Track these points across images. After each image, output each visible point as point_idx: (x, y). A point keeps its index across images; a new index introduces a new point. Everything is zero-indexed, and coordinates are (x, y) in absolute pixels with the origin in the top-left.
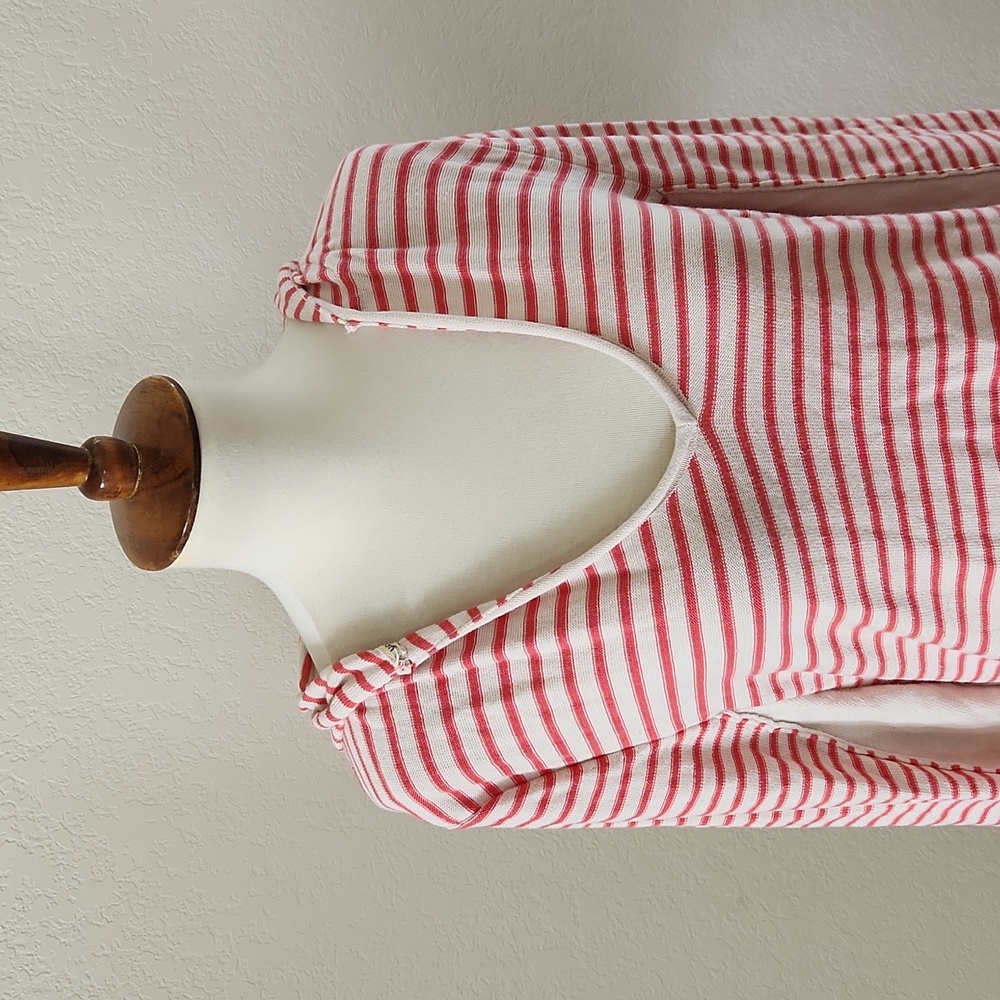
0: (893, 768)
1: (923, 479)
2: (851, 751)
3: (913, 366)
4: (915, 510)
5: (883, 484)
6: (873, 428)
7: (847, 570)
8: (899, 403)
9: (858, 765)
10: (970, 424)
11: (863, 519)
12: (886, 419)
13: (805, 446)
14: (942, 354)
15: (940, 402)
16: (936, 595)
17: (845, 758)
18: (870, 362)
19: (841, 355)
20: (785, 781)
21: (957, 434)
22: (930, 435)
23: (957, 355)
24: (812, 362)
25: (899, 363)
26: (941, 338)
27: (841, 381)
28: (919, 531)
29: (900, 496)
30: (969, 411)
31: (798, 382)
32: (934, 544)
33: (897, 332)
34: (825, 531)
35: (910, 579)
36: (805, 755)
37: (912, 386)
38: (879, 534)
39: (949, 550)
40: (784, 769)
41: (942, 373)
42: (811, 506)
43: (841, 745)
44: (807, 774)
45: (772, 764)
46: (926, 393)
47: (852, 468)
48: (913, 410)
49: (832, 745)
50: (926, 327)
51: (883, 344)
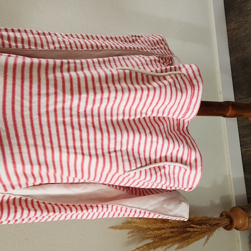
0: (49, 206)
1: (50, 131)
2: (38, 202)
3: (48, 100)
4: (47, 139)
5: (38, 132)
6: (36, 117)
7: (25, 156)
8: (43, 110)
9: (39, 206)
10: (64, 117)
11: (31, 141)
12: (39, 114)
13: (14, 121)
14: (56, 98)
15: (55, 110)
16: (53, 162)
17: (36, 204)
18: (35, 99)
19: (26, 96)
20: (16, 212)
21: (60, 119)
22: (52, 119)
23: (60, 98)
24: (18, 98)
25: (43, 100)
26: (56, 93)
27: (26, 103)
28: (48, 144)
29: (42, 135)
30: (63, 113)
31: (13, 103)
32: (52, 148)
33: (43, 91)
34: (19, 145)
35: (45, 157)
36: (24, 204)
37: (47, 106)
38: (36, 146)
39: (64, 150)
40: (16, 208)
41: (56, 103)
42: (15, 138)
43: (35, 200)
44: (23, 209)
45: (12, 207)
46: (51, 108)
47: (28, 128)
48: (47, 112)
49: (32, 201)
50: (52, 90)
51: (39, 94)
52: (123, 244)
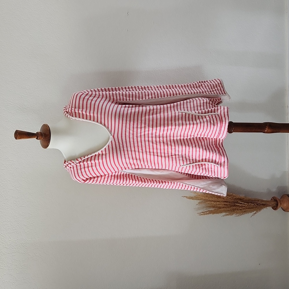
0: (143, 179)
1: (141, 144)
2: (137, 177)
3: (141, 130)
4: (140, 148)
5: (136, 145)
6: (135, 138)
7: (130, 155)
8: (139, 135)
9: (138, 179)
10: (148, 138)
11: (133, 149)
12: (137, 137)
13: (126, 140)
14: (145, 129)
15: (144, 135)
16: (143, 159)
17: (136, 178)
18: (135, 130)
19: (131, 129)
20: (126, 180)
21: (147, 139)
22: (143, 139)
23: (147, 129)
24: (128, 129)
25: (139, 130)
26: (145, 127)
27: (131, 132)
28: (140, 151)
29: (138, 146)
30: (148, 136)
31: (126, 132)
32: (142, 152)
33: (139, 126)
34: (127, 150)
35: (139, 156)
36: (130, 177)
37: (141, 133)
38: (135, 151)
40: (127, 178)
41: (145, 131)
42: (126, 147)
43: (136, 176)
44: (130, 179)
45: (125, 178)
46: (143, 134)
47: (132, 143)
48: (141, 136)
49: (134, 176)
50: (143, 125)
51: (137, 128)
52: (195, 209)
